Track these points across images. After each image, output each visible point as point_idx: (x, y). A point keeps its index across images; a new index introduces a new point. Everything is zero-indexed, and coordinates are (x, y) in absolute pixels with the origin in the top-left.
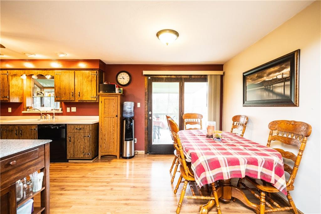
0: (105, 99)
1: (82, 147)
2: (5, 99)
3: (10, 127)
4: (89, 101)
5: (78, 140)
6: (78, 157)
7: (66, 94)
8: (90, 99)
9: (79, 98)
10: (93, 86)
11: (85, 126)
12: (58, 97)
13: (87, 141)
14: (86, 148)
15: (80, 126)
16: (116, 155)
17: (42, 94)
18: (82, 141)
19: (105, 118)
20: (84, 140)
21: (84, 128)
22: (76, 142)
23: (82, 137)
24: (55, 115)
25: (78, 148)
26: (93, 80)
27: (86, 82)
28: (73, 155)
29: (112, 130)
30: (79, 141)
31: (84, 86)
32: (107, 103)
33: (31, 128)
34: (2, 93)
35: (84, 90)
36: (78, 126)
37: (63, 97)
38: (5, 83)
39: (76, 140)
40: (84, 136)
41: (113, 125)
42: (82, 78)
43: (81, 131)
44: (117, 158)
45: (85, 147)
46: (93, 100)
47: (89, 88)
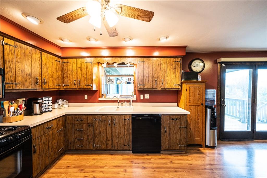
0: (190, 87)
1: (178, 138)
2: (89, 87)
3: (103, 117)
4: (171, 88)
5: (173, 131)
6: (174, 149)
7: (150, 82)
8: (174, 87)
9: (163, 86)
10: (176, 73)
11: (182, 116)
12: (141, 85)
13: (183, 132)
14: (183, 140)
15: (176, 116)
16: (201, 144)
17: (112, 82)
18: (178, 131)
19: (190, 107)
20: (181, 131)
21: (180, 118)
22: (172, 133)
23: (178, 128)
24: (132, 102)
25: (174, 139)
26: (177, 67)
27: (169, 70)
28: (169, 147)
29: (197, 119)
30: (175, 132)
31: (167, 74)
32: (192, 91)
33: (124, 118)
34: (86, 81)
35: (168, 78)
36: (174, 116)
37: (146, 85)
38: (88, 72)
39: (171, 131)
40: (181, 127)
41: (198, 113)
42: (165, 66)
43: (177, 121)
44: (202, 146)
45: (181, 138)
46: (176, 88)
47: (173, 76)
